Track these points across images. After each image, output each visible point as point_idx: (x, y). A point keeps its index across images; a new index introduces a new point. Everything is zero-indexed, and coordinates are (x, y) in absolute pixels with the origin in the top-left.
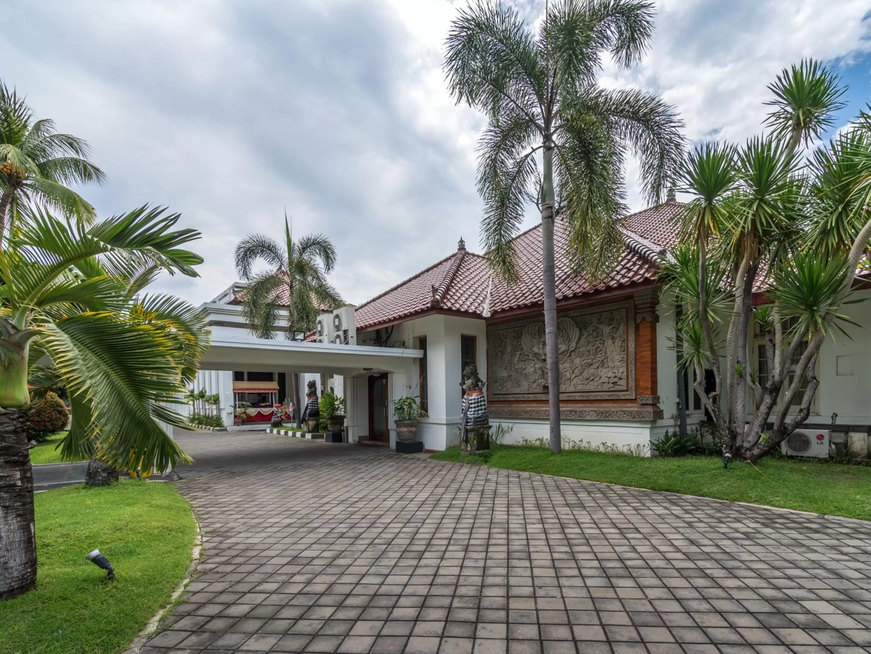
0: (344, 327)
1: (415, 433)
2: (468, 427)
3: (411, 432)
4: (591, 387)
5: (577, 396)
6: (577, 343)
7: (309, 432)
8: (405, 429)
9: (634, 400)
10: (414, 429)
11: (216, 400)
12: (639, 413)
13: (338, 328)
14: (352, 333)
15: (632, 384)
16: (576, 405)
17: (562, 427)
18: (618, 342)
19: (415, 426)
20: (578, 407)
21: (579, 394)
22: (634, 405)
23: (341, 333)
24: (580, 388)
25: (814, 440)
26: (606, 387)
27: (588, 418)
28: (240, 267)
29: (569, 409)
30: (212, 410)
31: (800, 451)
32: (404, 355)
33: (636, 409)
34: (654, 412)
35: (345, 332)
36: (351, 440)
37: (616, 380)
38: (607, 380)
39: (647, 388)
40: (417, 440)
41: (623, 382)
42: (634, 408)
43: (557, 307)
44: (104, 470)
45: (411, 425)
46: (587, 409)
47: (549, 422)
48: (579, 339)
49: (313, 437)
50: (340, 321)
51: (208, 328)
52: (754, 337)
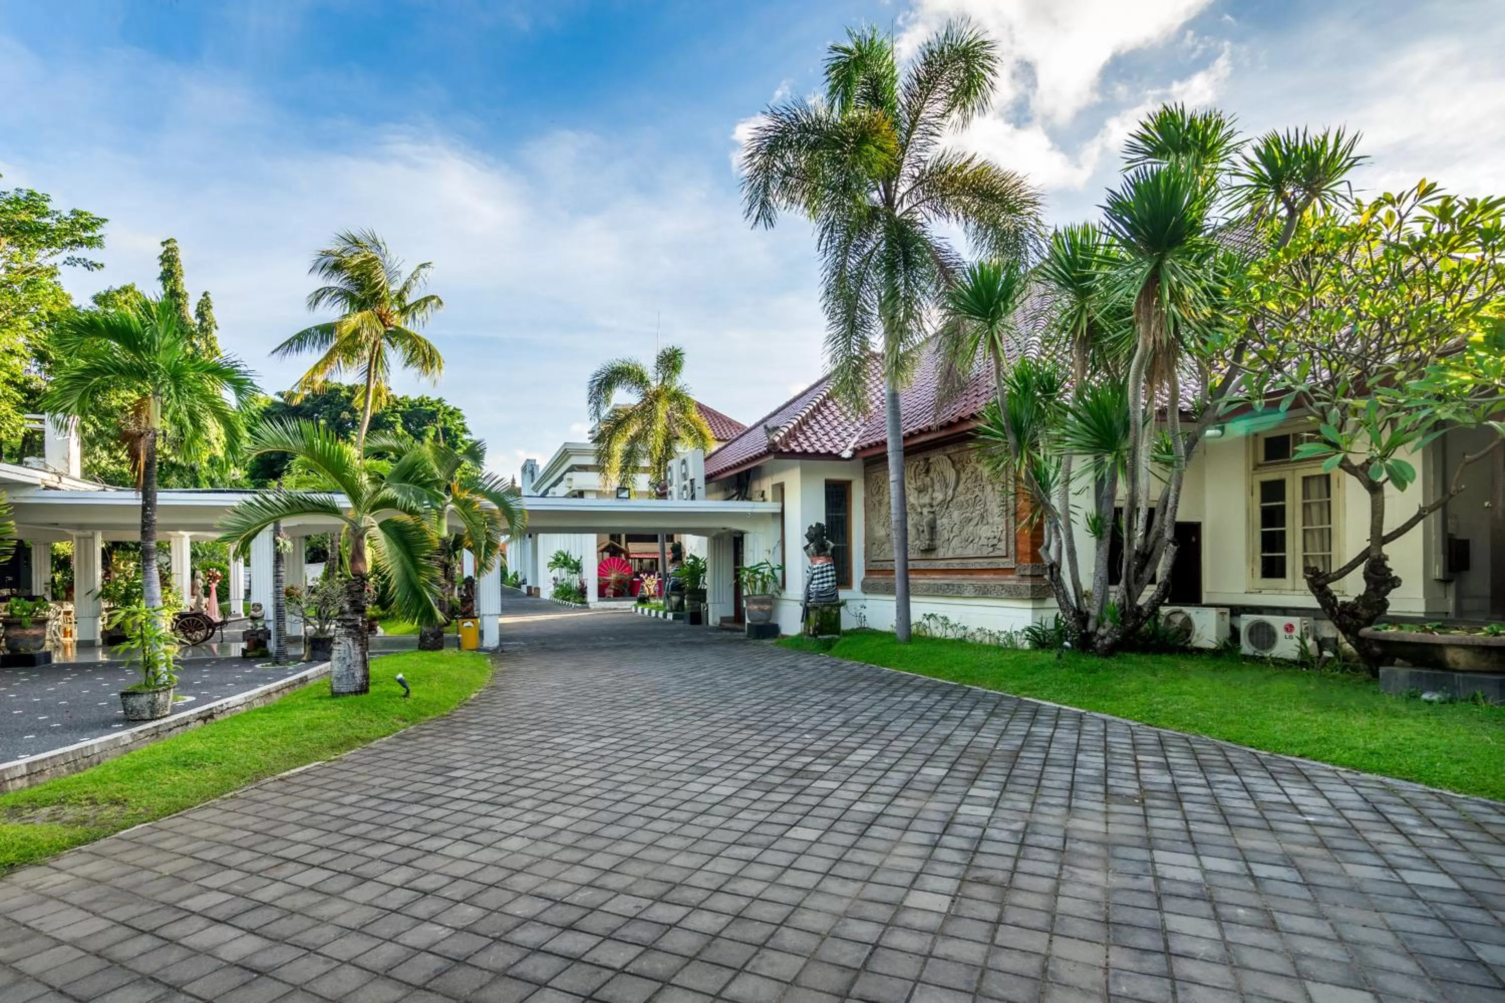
0: (691, 476)
1: (770, 613)
2: (809, 605)
3: (762, 610)
4: (970, 551)
5: (956, 565)
6: (954, 490)
7: (671, 611)
8: (756, 607)
9: (1011, 571)
10: (767, 607)
11: (577, 568)
12: (1016, 587)
13: (685, 476)
14: (700, 482)
15: (1012, 548)
16: (954, 577)
17: (912, 606)
18: (998, 487)
19: (770, 603)
20: (954, 579)
21: (958, 561)
22: (1010, 577)
23: (688, 483)
24: (959, 552)
25: (1281, 633)
26: (986, 551)
27: (967, 595)
28: (592, 405)
29: (947, 582)
30: (575, 581)
31: (1263, 649)
32: (755, 510)
33: (1014, 583)
34: (1032, 586)
35: (692, 481)
36: (711, 623)
37: (995, 541)
38: (985, 541)
39: (1026, 554)
40: (772, 621)
41: (1002, 545)
42: (1011, 580)
43: (905, 448)
44: (432, 635)
45: (763, 602)
46: (965, 583)
47: (894, 598)
48: (957, 483)
49: (675, 617)
50: (686, 469)
51: (568, 475)
52: (1254, 469)
